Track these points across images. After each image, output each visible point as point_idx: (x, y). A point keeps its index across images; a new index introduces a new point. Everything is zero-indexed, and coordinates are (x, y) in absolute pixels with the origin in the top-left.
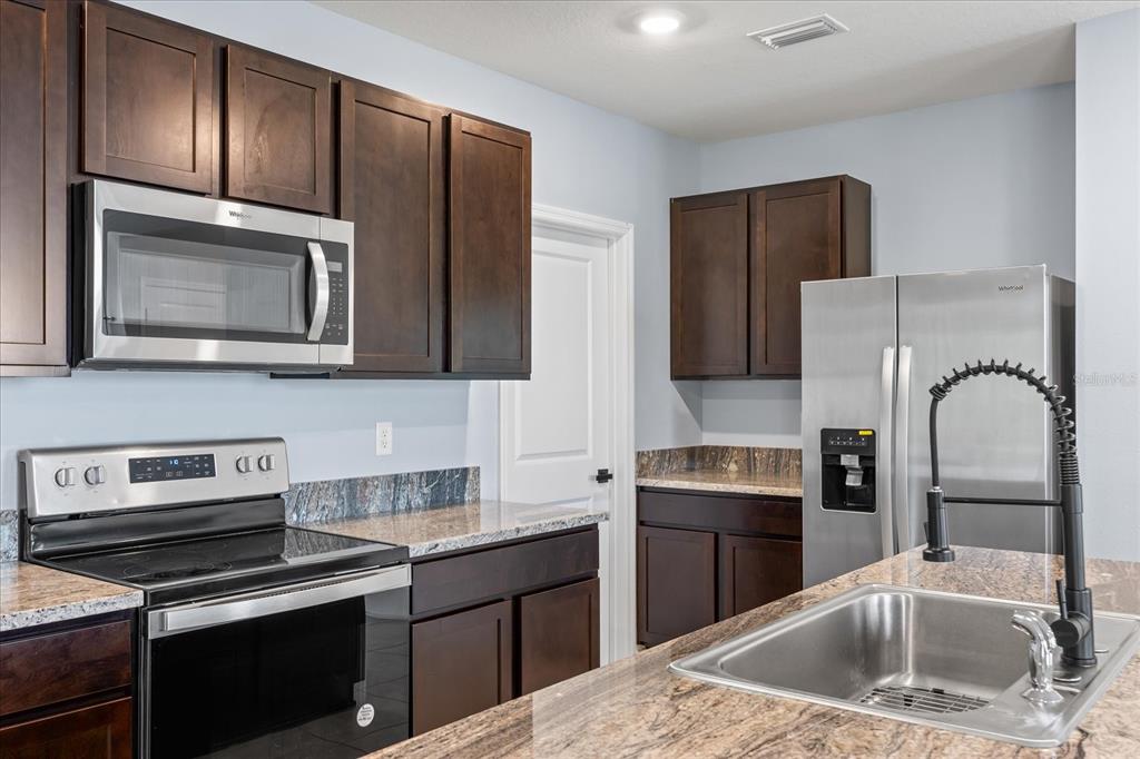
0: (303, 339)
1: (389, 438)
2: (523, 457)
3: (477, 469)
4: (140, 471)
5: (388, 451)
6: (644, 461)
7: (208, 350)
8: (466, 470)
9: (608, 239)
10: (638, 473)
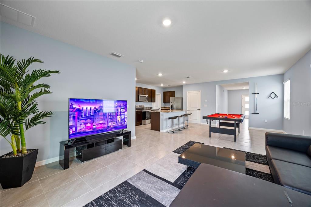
0: (146, 100)
3: (152, 107)
4: (139, 106)
7: (143, 101)
9: (159, 94)
10: (161, 108)
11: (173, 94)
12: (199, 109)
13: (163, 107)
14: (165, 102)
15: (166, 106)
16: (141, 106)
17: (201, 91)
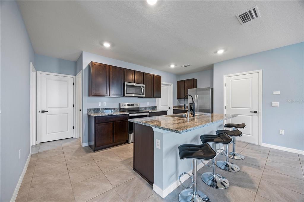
0: (141, 94)
3: (157, 107)
4: (128, 105)
5: (149, 105)
6: (174, 107)
7: (133, 95)
8: (155, 107)
9: (170, 85)
10: (173, 108)
11: (193, 83)
12: (256, 112)
13: (176, 107)
14: (179, 97)
15: (181, 105)
16: (133, 105)
17: (261, 71)
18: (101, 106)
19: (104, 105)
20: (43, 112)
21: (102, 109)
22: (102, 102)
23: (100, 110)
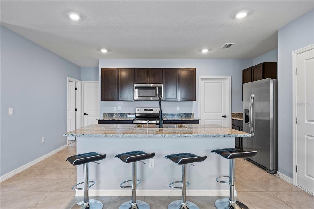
0: (156, 97)
1: (179, 108)
2: (206, 112)
3: (194, 113)
4: (145, 110)
5: (178, 110)
6: (233, 115)
8: (191, 113)
9: (227, 79)
10: (232, 117)
13: (237, 115)
16: (152, 110)
18: (116, 110)
19: (119, 110)
20: (85, 114)
21: (116, 113)
22: (117, 107)
23: (115, 114)
